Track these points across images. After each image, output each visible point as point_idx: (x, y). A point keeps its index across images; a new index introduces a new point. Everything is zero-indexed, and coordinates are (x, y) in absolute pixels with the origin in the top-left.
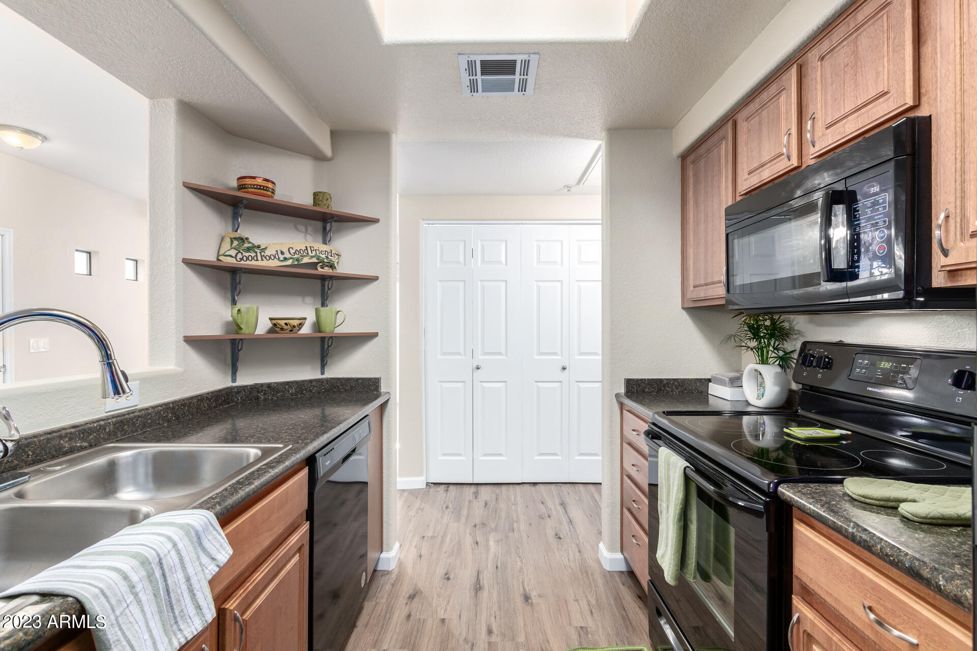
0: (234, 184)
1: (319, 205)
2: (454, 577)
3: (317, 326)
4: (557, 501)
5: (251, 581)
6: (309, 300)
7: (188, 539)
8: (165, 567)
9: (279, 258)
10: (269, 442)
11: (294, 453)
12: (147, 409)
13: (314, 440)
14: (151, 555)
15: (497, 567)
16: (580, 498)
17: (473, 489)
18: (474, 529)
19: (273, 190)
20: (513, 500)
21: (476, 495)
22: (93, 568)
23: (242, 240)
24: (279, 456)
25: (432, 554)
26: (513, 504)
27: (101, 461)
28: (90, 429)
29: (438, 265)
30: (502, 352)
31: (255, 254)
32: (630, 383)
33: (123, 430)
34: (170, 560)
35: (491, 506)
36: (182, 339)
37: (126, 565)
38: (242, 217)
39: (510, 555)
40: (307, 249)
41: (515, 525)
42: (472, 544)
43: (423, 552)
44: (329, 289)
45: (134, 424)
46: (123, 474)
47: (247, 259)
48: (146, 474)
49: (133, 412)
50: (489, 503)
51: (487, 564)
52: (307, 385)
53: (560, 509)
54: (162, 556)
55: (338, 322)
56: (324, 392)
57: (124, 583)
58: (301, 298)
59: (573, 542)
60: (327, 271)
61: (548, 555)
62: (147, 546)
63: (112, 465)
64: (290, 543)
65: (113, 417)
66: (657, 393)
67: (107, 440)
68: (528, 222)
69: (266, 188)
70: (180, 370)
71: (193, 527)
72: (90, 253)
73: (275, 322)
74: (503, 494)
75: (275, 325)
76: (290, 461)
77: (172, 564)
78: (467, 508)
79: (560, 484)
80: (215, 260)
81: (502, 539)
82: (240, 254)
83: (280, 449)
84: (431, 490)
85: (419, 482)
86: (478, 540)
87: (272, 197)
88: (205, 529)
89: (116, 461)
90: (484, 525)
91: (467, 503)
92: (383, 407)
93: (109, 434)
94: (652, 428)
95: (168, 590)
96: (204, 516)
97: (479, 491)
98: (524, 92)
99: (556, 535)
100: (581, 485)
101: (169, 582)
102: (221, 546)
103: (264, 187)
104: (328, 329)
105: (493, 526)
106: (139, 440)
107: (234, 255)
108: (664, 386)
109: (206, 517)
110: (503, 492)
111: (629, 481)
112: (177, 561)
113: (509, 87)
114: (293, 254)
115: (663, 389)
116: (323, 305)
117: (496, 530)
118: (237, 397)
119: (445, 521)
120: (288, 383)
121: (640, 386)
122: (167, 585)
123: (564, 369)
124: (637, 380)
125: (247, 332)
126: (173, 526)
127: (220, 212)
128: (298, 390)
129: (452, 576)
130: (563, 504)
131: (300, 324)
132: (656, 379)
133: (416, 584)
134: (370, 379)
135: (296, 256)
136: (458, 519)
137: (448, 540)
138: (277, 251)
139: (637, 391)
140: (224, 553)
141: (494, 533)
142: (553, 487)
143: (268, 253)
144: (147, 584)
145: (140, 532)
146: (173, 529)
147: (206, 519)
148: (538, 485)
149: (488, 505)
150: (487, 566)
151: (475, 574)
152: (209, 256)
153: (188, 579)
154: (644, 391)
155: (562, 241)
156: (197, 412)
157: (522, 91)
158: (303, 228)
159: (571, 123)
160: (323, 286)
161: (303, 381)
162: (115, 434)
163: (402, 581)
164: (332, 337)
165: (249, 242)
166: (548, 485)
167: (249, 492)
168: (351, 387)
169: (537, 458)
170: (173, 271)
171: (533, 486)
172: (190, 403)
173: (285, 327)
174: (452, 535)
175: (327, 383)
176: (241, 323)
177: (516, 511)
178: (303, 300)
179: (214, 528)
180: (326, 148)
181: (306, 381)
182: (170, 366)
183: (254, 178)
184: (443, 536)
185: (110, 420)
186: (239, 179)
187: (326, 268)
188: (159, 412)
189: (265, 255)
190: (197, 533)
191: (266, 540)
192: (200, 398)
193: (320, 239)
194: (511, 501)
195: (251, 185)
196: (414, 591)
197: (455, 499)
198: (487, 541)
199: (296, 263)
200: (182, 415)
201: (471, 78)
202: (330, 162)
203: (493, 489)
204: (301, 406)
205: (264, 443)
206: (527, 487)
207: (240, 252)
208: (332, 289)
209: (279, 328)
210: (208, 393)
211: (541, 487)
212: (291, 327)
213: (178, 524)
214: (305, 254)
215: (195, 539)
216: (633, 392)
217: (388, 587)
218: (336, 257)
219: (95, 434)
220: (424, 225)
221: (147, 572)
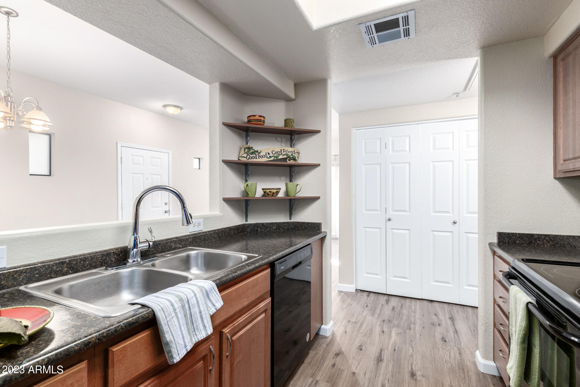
0: (246, 120)
1: (287, 126)
2: (365, 349)
3: (287, 193)
4: (447, 316)
5: (237, 321)
6: (283, 178)
7: (201, 293)
8: (190, 304)
9: (267, 157)
10: (253, 253)
11: (262, 260)
12: (206, 232)
13: (274, 254)
14: (184, 297)
15: (395, 350)
16: (467, 316)
17: (386, 298)
18: (383, 323)
19: (264, 121)
20: (413, 309)
21: (387, 301)
22: (161, 298)
23: (249, 148)
24: (254, 260)
25: (353, 332)
26: (413, 312)
27: (184, 254)
28: (182, 239)
29: (363, 155)
30: (407, 210)
31: (255, 155)
32: (501, 235)
33: (196, 241)
34: (193, 301)
35: (397, 311)
36: (222, 199)
37: (173, 299)
38: (250, 136)
39: (405, 344)
40: (281, 151)
41: (412, 325)
42: (380, 332)
43: (348, 330)
44: (293, 172)
45: (200, 239)
46: (193, 262)
47: (252, 158)
48: (201, 263)
49: (200, 233)
50: (396, 308)
51: (388, 347)
52: (282, 225)
53: (449, 322)
54: (189, 299)
55: (298, 190)
56: (291, 229)
57: (171, 307)
58: (279, 177)
59: (456, 346)
60: (292, 162)
61: (434, 351)
62: (183, 293)
63: (188, 256)
64: (259, 306)
65: (192, 235)
66: (528, 244)
67: (189, 245)
68: (425, 122)
69: (260, 121)
70: (221, 214)
71: (205, 288)
72: (199, 159)
73: (264, 190)
74: (406, 304)
75: (264, 192)
76: (258, 264)
77: (193, 303)
78: (380, 309)
79: (452, 305)
80: (237, 160)
81: (401, 333)
82: (248, 156)
83: (257, 257)
84: (359, 294)
85: (351, 288)
86: (384, 330)
87: (263, 125)
88: (211, 290)
89: (190, 255)
90: (390, 321)
91: (380, 306)
92: (323, 239)
93: (190, 242)
94: (511, 271)
95: (191, 315)
96: (210, 284)
97: (390, 299)
98: (408, 37)
99: (443, 338)
100: (469, 307)
101: (192, 311)
102: (218, 300)
103: (259, 120)
104: (292, 194)
105: (396, 324)
106: (201, 246)
107: (246, 157)
108: (535, 239)
109: (211, 284)
110: (407, 303)
111: (498, 309)
112: (196, 302)
113: (397, 36)
114: (274, 154)
115: (534, 242)
116: (291, 181)
117: (398, 326)
118: (248, 229)
119: (364, 314)
120: (272, 223)
121: (511, 238)
122: (191, 312)
123: (455, 223)
124: (509, 234)
125: (251, 196)
126: (196, 286)
127: (240, 135)
128: (277, 227)
129: (363, 349)
130: (452, 319)
131: (277, 192)
132: (527, 234)
133: (341, 348)
134: (315, 224)
135: (276, 155)
136: (373, 315)
137: (364, 326)
138: (266, 153)
139: (508, 242)
140: (219, 304)
141: (396, 328)
142: (445, 305)
143: (262, 154)
144: (181, 310)
145: (183, 286)
146: (195, 287)
147: (211, 285)
148: (434, 302)
149: (394, 310)
150: (388, 348)
151: (379, 351)
152: (234, 158)
153: (200, 312)
154: (515, 243)
155: (453, 133)
156: (228, 235)
157: (407, 36)
158: (280, 139)
159: (450, 50)
160: (290, 170)
161: (280, 223)
162: (193, 243)
163: (333, 344)
164: (294, 199)
165: (253, 149)
166: (442, 303)
167: (234, 276)
168: (305, 227)
169: (433, 283)
170: (218, 166)
171: (430, 302)
172: (225, 231)
173: (269, 193)
174: (367, 324)
175: (292, 224)
176: (249, 191)
177: (415, 317)
178: (280, 178)
179: (215, 290)
180: (291, 94)
181: (281, 223)
182: (217, 212)
183: (254, 116)
184: (362, 323)
185: (190, 236)
186: (248, 117)
187: (292, 161)
188: (211, 234)
189: (260, 155)
190: (206, 291)
191: (245, 303)
192: (230, 229)
193: (289, 144)
194: (412, 309)
195: (253, 120)
196: (339, 352)
197: (373, 302)
198: (391, 332)
199: (276, 159)
200: (221, 236)
201: (370, 36)
202: (294, 101)
203: (400, 300)
204: (276, 236)
205: (251, 253)
206: (425, 303)
207: (248, 155)
208: (295, 172)
209: (266, 194)
210: (234, 227)
211: (437, 304)
212: (272, 193)
213: (198, 286)
214: (280, 153)
215: (205, 294)
216: (505, 243)
217: (324, 345)
218: (297, 154)
219: (184, 242)
220: (354, 131)
221: (182, 305)
